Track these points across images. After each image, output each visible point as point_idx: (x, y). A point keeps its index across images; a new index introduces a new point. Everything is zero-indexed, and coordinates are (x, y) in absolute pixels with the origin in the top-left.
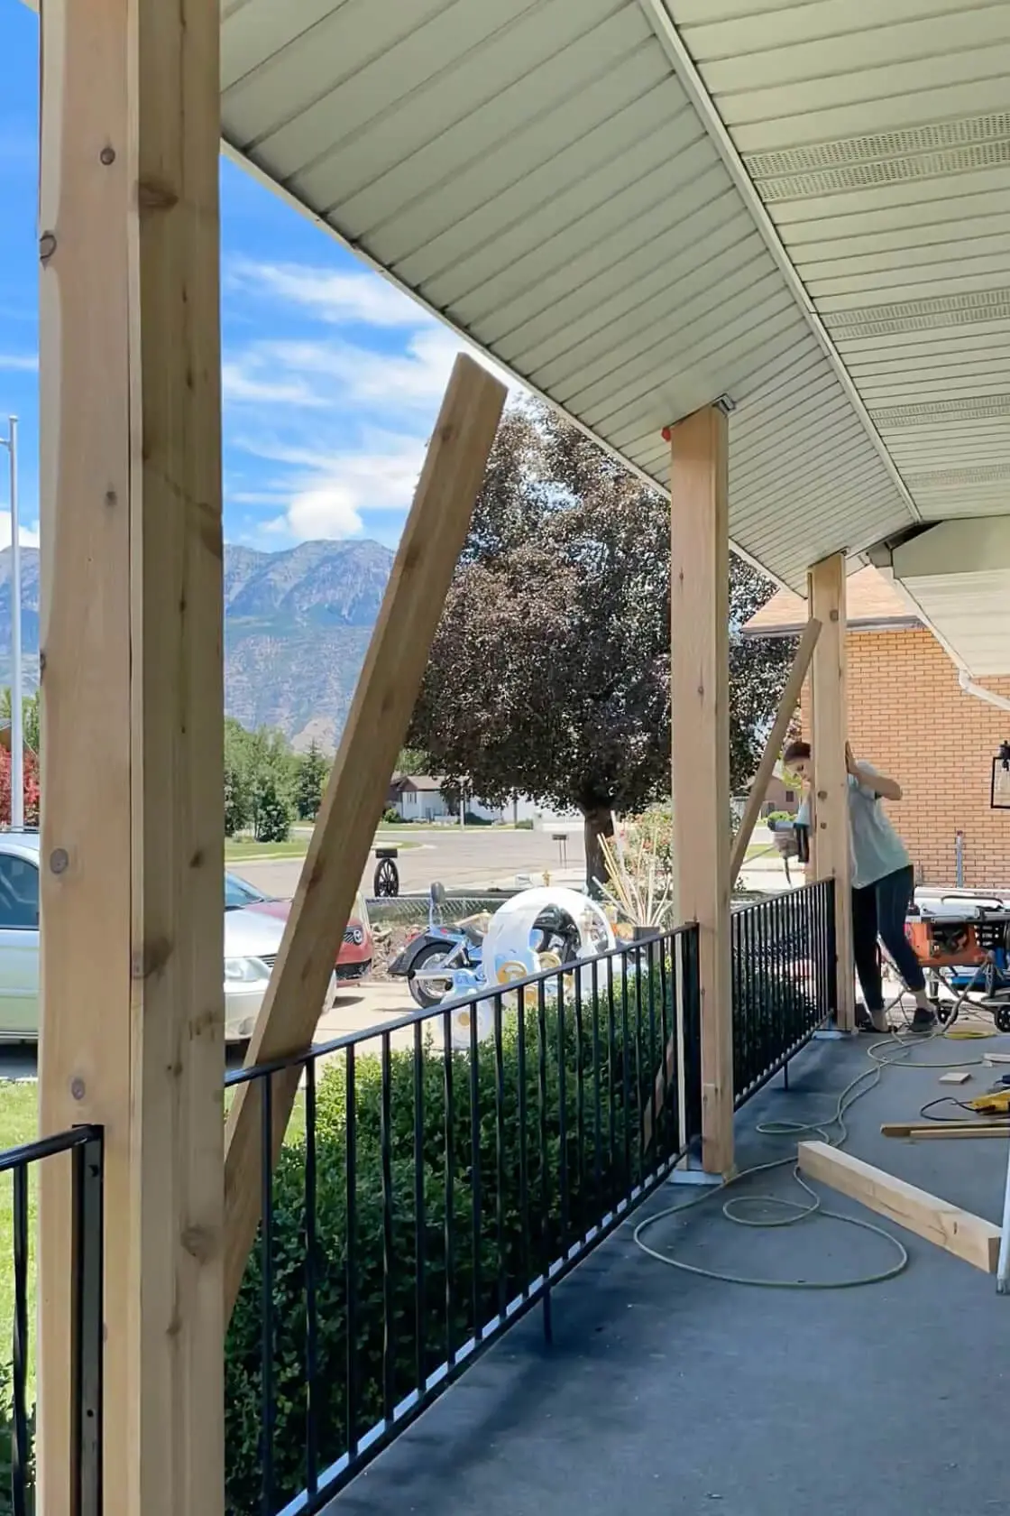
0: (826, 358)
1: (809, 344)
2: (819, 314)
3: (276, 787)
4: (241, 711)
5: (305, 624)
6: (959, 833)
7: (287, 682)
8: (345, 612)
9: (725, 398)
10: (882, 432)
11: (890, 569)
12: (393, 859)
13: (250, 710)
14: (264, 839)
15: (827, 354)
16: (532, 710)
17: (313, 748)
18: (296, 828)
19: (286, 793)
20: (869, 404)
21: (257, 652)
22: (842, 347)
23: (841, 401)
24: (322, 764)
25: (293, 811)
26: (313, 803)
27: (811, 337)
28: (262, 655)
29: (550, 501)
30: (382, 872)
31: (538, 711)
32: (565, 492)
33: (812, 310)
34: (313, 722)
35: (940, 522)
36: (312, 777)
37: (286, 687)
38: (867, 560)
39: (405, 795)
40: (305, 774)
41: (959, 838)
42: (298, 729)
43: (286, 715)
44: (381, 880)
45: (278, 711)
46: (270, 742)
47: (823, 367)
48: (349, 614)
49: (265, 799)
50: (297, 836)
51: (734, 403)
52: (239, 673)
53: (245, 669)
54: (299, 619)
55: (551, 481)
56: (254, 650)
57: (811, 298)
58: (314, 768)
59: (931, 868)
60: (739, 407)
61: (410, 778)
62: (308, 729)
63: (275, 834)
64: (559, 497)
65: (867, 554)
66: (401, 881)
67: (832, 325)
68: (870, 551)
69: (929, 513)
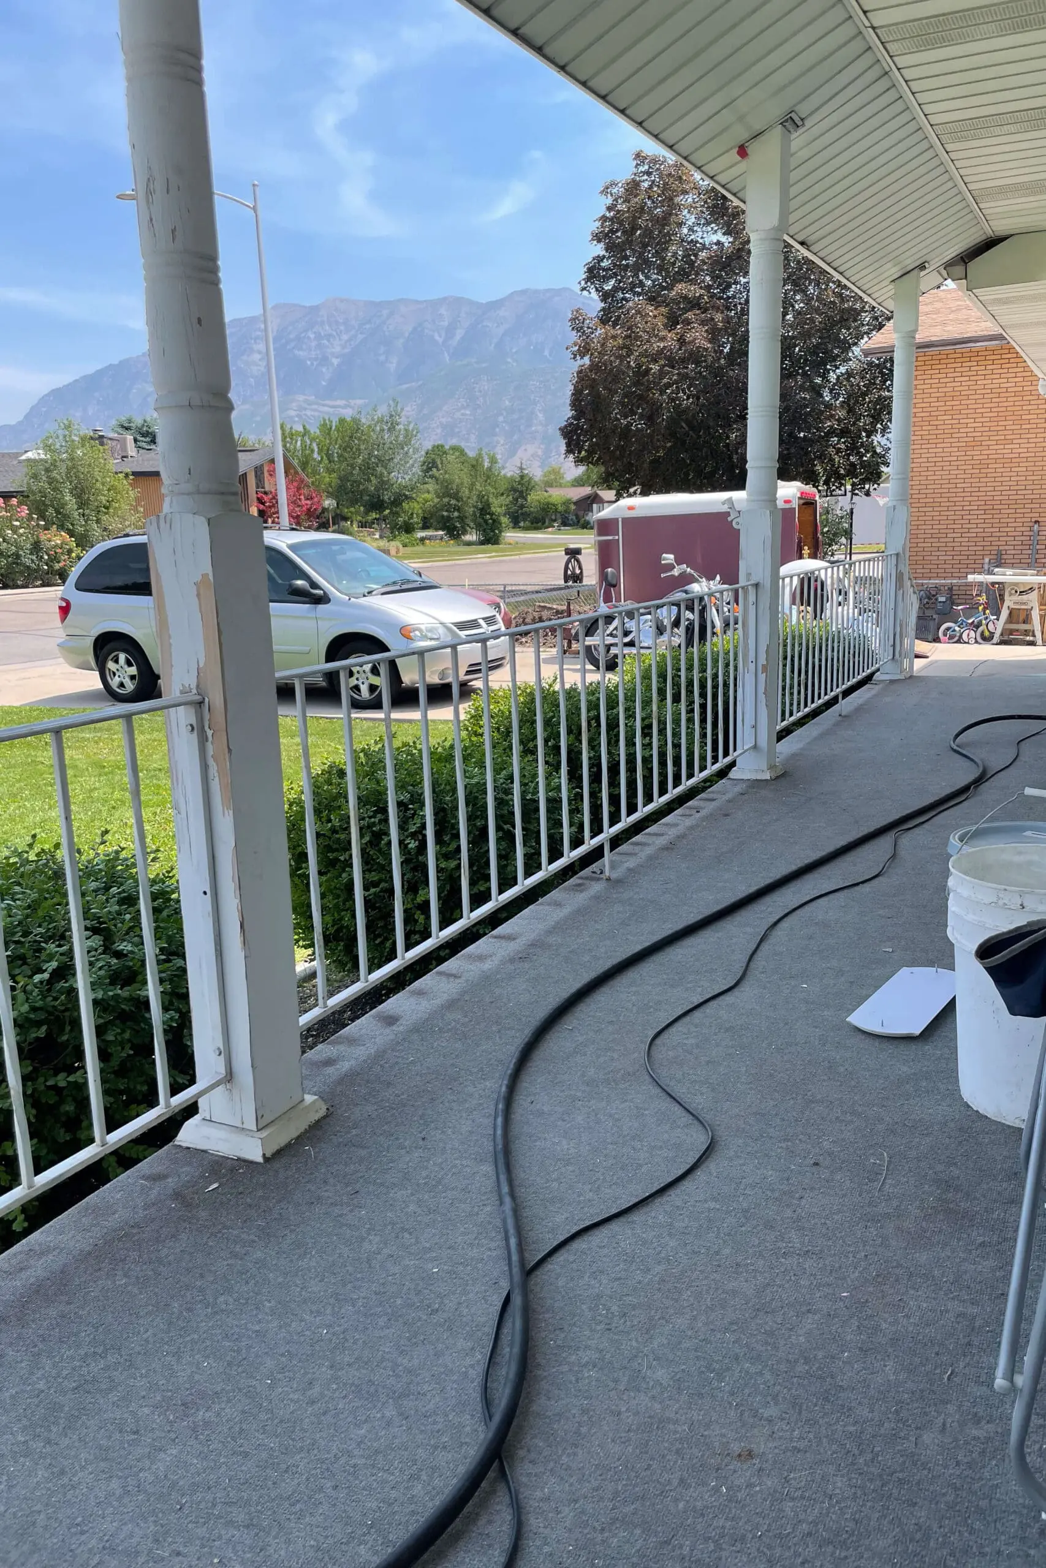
0: (886, 73)
1: (867, 59)
2: (874, 28)
3: (491, 500)
4: (467, 440)
5: (515, 364)
6: (1036, 522)
7: (502, 414)
8: (546, 353)
9: (793, 115)
10: (949, 147)
11: (964, 281)
12: (579, 556)
13: (473, 438)
14: (482, 543)
15: (887, 69)
16: (687, 429)
17: (521, 469)
18: (508, 534)
19: (499, 505)
20: (934, 119)
21: (477, 389)
22: (901, 61)
23: (905, 117)
24: (529, 481)
25: (505, 520)
26: (522, 514)
27: (869, 52)
28: (481, 391)
29: (707, 243)
30: (570, 566)
31: (692, 430)
32: (720, 233)
33: (867, 24)
34: (523, 448)
35: (1012, 235)
36: (521, 492)
37: (501, 419)
38: (944, 273)
39: (595, 506)
40: (515, 490)
41: (1036, 526)
42: (512, 452)
43: (502, 442)
44: (569, 572)
45: (495, 438)
46: (486, 464)
47: (884, 83)
48: (550, 355)
49: (482, 510)
50: (508, 540)
51: (802, 120)
52: (463, 407)
53: (468, 405)
54: (509, 360)
55: (708, 223)
56: (474, 388)
57: (865, 12)
58: (522, 485)
59: (1008, 552)
60: (806, 122)
61: (599, 492)
62: (520, 453)
63: (491, 538)
64: (714, 238)
65: (945, 269)
66: (585, 574)
67: (888, 39)
68: (949, 265)
69: (1000, 227)
